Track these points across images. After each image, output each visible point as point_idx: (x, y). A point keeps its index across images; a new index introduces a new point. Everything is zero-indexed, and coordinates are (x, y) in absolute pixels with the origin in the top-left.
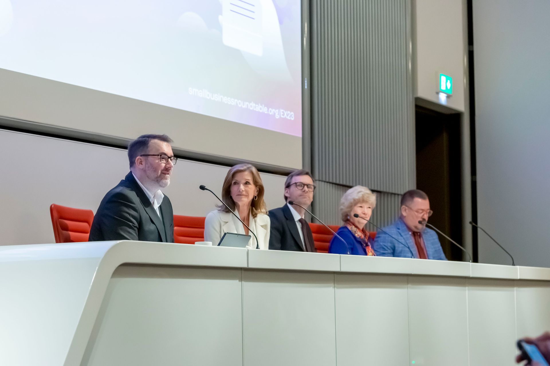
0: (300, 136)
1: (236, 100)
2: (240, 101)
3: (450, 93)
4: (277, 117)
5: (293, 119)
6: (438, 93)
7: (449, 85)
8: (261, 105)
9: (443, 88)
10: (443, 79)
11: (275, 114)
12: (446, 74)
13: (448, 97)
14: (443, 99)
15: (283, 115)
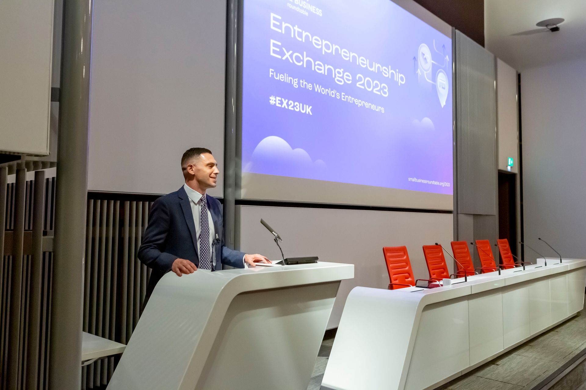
0: (453, 194)
1: (427, 181)
2: (428, 181)
3: (512, 166)
4: (443, 186)
5: (449, 186)
6: (507, 166)
7: (512, 162)
8: (437, 182)
9: (509, 164)
10: (510, 159)
11: (442, 185)
12: (511, 157)
13: (511, 167)
14: (509, 169)
15: (446, 185)
